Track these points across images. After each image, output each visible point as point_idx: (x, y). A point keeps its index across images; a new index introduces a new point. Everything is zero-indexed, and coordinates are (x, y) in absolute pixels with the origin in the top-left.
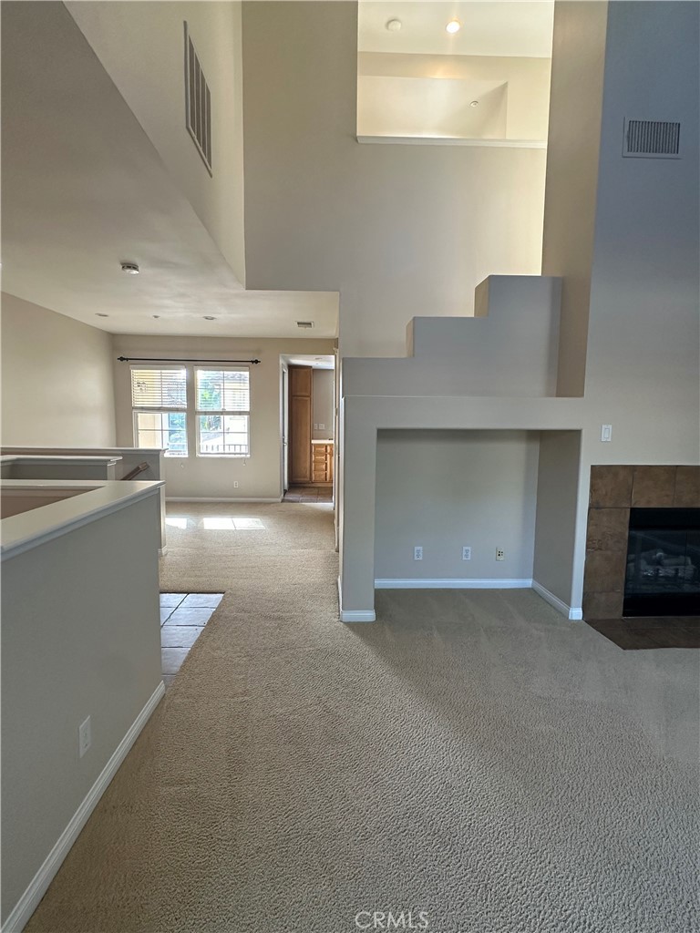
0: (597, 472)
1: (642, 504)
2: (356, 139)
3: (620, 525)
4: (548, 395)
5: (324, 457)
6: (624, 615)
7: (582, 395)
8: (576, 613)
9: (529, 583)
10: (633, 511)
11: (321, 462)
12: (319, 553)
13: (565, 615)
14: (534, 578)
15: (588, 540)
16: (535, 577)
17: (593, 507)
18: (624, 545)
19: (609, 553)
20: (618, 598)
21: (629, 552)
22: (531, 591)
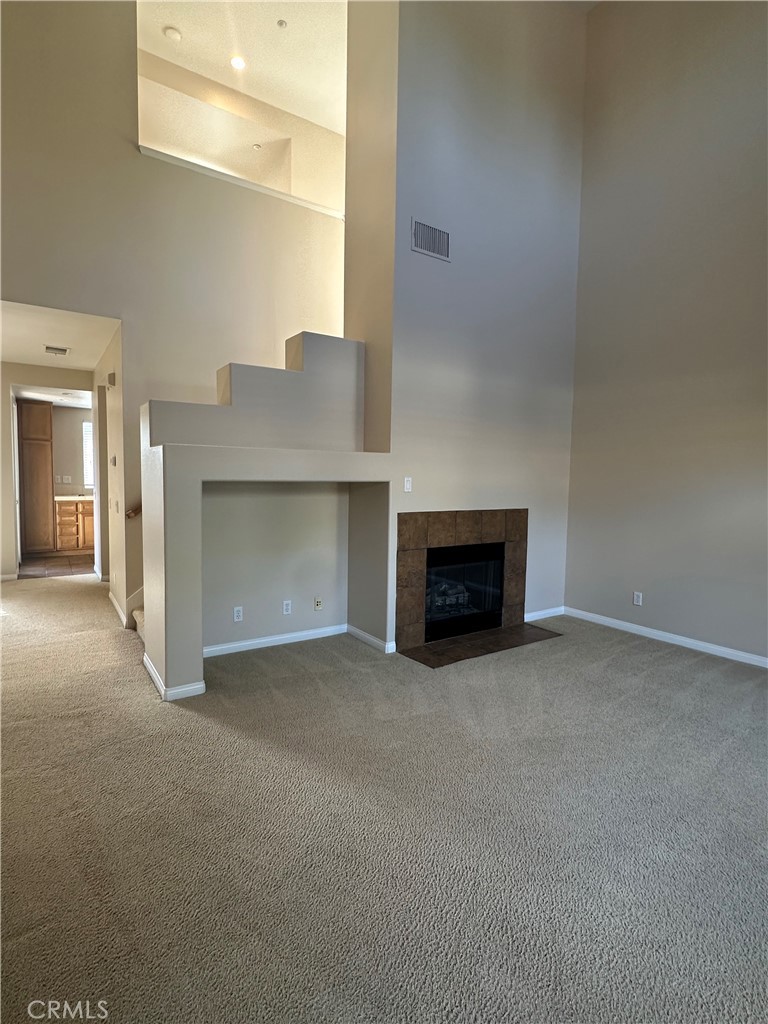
0: (403, 518)
1: (435, 545)
2: (138, 148)
3: (420, 563)
4: (357, 450)
5: (74, 518)
6: (426, 641)
7: (389, 452)
8: (391, 647)
9: (344, 628)
10: (430, 551)
11: (70, 524)
12: (104, 634)
13: (382, 651)
14: (348, 623)
15: (398, 580)
16: (350, 622)
17: (401, 550)
18: (424, 582)
19: (413, 589)
20: (421, 627)
21: (427, 588)
22: (347, 635)
